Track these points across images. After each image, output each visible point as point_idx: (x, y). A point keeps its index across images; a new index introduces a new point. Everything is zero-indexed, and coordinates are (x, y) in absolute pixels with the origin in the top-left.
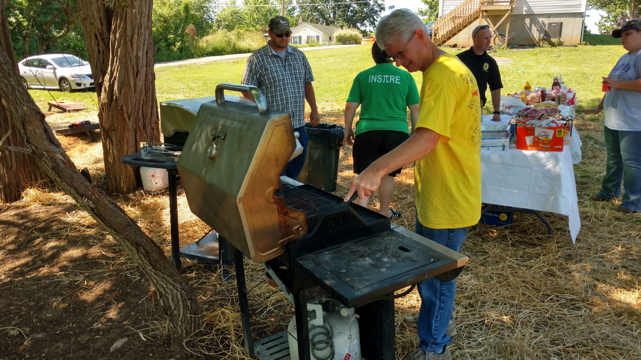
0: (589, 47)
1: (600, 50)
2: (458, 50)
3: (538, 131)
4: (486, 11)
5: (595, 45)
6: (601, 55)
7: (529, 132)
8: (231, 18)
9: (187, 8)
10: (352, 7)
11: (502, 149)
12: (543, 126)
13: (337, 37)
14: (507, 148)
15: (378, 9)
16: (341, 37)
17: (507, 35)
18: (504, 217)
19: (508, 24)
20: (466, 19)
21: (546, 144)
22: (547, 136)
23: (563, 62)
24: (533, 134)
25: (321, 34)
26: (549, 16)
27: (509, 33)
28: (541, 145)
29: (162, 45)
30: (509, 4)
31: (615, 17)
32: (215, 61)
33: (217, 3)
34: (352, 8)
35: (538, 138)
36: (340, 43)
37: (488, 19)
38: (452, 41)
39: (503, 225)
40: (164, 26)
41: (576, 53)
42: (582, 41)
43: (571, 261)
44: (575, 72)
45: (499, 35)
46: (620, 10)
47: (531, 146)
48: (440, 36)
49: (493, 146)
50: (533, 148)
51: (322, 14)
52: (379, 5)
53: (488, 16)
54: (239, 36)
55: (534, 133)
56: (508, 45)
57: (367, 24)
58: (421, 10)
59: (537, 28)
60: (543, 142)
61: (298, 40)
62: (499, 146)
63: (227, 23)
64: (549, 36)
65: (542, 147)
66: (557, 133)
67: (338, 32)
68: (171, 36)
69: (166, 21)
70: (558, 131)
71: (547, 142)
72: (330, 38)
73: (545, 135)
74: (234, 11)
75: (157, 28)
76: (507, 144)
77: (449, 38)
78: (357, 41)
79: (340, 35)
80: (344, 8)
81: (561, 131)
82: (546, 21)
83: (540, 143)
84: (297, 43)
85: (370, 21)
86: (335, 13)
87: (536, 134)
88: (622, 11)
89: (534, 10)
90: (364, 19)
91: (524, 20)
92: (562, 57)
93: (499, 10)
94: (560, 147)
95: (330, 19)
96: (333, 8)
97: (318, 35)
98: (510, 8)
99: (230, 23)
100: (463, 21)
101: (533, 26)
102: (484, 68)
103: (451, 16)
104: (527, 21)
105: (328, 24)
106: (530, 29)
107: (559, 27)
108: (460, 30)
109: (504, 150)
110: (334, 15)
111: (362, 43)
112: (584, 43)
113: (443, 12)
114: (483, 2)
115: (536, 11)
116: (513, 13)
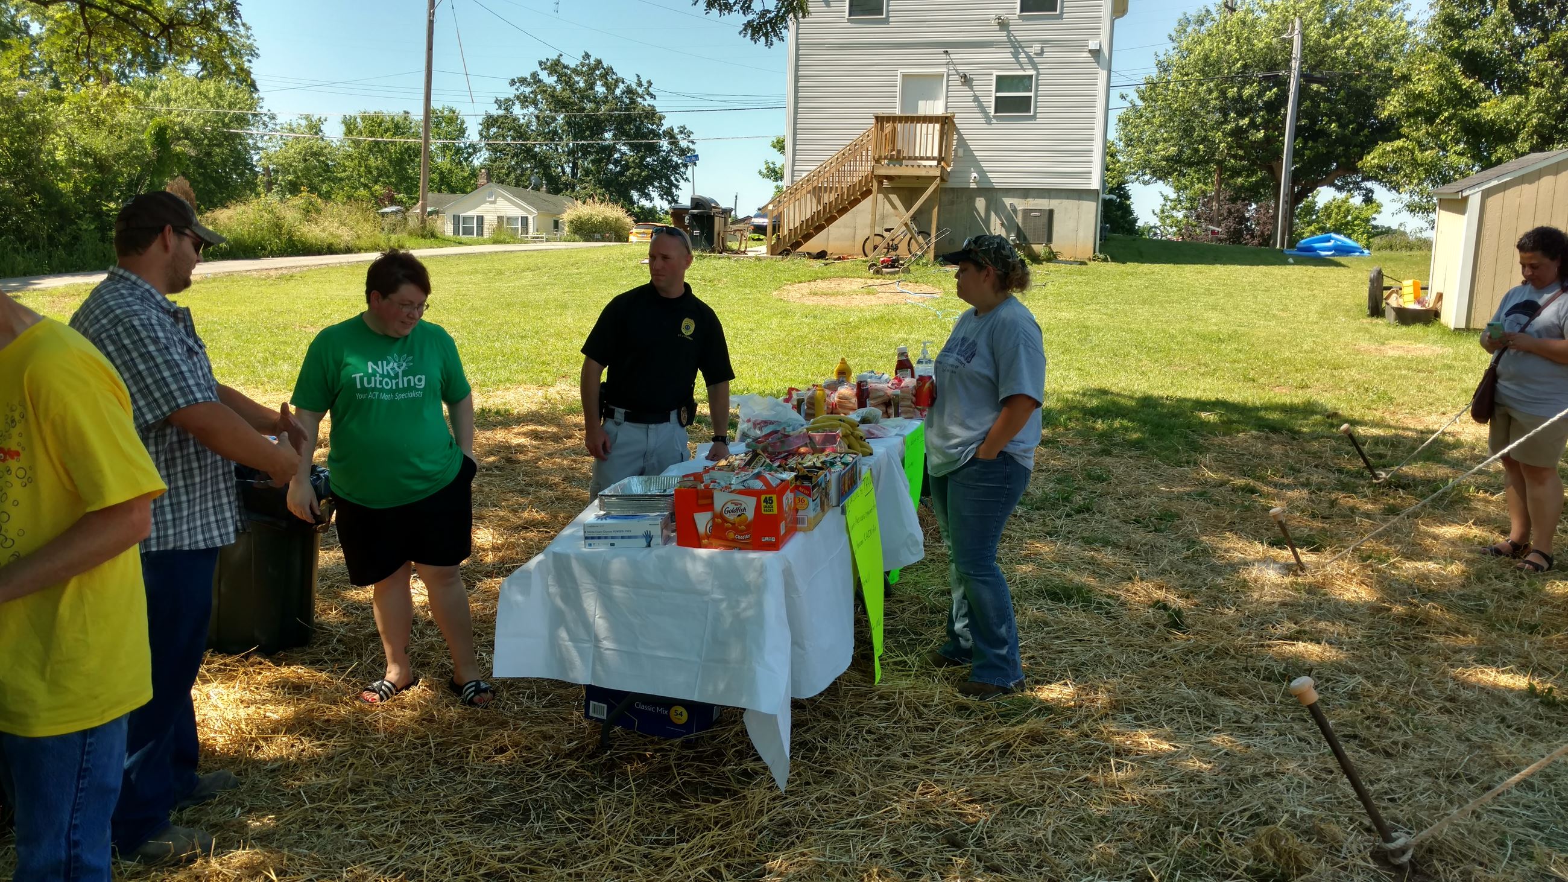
0: (1112, 267)
1: (1132, 274)
2: (826, 265)
3: (720, 500)
4: (889, 178)
5: (1124, 263)
6: (1131, 286)
7: (701, 502)
8: (302, 165)
9: (161, 137)
10: (619, 151)
11: (645, 544)
12: (733, 487)
13: (571, 222)
14: (657, 540)
15: (680, 161)
16: (582, 223)
17: (933, 233)
18: (681, 714)
19: (936, 209)
20: (842, 194)
21: (741, 533)
22: (740, 511)
23: (1050, 298)
24: (709, 507)
25: (532, 214)
26: (1025, 193)
27: (938, 229)
28: (731, 535)
29: (85, 227)
30: (935, 163)
31: (1192, 200)
32: (230, 274)
33: (270, 126)
34: (617, 155)
35: (721, 516)
36: (577, 237)
37: (894, 197)
38: (814, 245)
39: (679, 735)
40: (94, 179)
41: (1079, 279)
42: (1097, 253)
43: (784, 840)
44: (1069, 323)
45: (920, 233)
46: (1200, 185)
47: (708, 537)
48: (786, 232)
49: (623, 537)
50: (715, 542)
51: (543, 164)
52: (683, 152)
53: (894, 190)
54: (309, 213)
55: (712, 504)
56: (936, 257)
57: (655, 194)
58: (772, 166)
59: (1001, 219)
60: (734, 527)
61: (475, 225)
62: (636, 537)
63: (290, 177)
64: (1025, 239)
65: (734, 540)
66: (763, 504)
67: (576, 210)
68: (112, 205)
69: (101, 165)
70: (765, 501)
71: (743, 527)
72: (556, 225)
73: (737, 510)
74: (312, 148)
75: (75, 182)
76: (656, 531)
77: (807, 237)
78: (619, 235)
79: (580, 218)
80: (597, 153)
81: (771, 498)
82: (1021, 204)
83: (727, 529)
84: (472, 234)
85: (661, 187)
86: (575, 167)
87: (718, 506)
88: (1204, 187)
89: (993, 180)
90: (649, 181)
91: (972, 201)
92: (1049, 286)
93: (918, 177)
94: (773, 539)
95: (563, 179)
96: (571, 152)
97: (525, 214)
98: (938, 174)
99: (298, 177)
100: (836, 199)
101: (993, 214)
102: (684, 331)
103: (810, 188)
104: (980, 203)
105: (556, 191)
106: (987, 221)
107: (1045, 220)
108: (831, 219)
109: (649, 545)
110: (573, 169)
111: (632, 238)
112: (1102, 256)
113: (793, 176)
114: (880, 157)
115: (997, 180)
116: (949, 185)
